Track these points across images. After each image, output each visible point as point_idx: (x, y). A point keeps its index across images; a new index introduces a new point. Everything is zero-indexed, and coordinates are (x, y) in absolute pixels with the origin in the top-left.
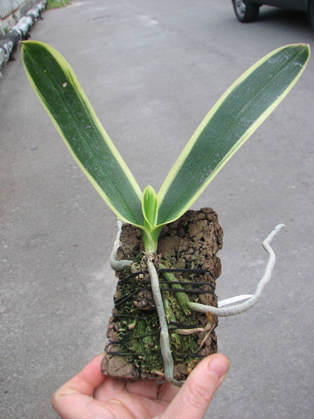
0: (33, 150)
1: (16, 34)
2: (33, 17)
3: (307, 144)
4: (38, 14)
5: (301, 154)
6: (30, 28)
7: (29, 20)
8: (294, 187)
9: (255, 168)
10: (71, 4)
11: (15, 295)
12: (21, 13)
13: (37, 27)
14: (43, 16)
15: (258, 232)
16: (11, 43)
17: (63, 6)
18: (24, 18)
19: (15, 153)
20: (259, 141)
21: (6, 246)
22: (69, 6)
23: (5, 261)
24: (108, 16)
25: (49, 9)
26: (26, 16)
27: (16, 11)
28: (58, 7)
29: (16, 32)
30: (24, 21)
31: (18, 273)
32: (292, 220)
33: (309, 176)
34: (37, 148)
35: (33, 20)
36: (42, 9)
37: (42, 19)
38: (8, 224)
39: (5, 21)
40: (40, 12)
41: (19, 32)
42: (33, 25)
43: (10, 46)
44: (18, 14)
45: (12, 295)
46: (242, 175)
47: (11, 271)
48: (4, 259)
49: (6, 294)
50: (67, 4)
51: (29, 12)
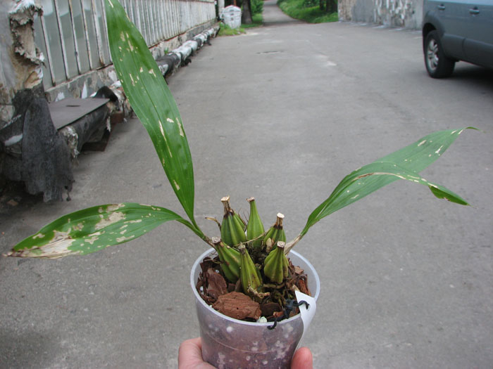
0: (155, 187)
1: (175, 58)
2: (199, 42)
3: (481, 234)
4: (206, 40)
5: (471, 246)
6: (193, 53)
7: (194, 45)
8: (452, 286)
9: (408, 254)
10: (245, 33)
11: (83, 354)
12: (188, 36)
13: (201, 53)
14: (211, 42)
15: (393, 336)
16: (166, 66)
17: (236, 34)
18: (190, 42)
19: (136, 186)
20: (422, 221)
21: (92, 293)
22: (243, 35)
23: (86, 310)
24: (282, 51)
25: (220, 35)
26: (193, 40)
27: (183, 33)
28: (231, 35)
29: (176, 55)
30: (188, 45)
31: (96, 328)
32: (440, 329)
33: (475, 276)
34: (161, 185)
35: (199, 45)
36: (213, 35)
37: (210, 45)
38: (102, 268)
39: (168, 42)
40: (209, 38)
41: (179, 55)
42: (197, 50)
43: (164, 69)
44: (184, 37)
45: (80, 353)
46: (390, 260)
47: (88, 324)
48: (85, 307)
49: (74, 350)
50: (241, 32)
51: (197, 37)
